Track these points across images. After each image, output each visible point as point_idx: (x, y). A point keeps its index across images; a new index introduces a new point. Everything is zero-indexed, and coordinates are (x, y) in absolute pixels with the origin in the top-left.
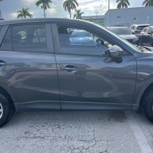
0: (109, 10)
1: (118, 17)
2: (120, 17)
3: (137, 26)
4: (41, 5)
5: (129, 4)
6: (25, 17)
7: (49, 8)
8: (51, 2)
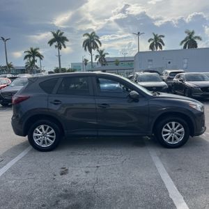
0: (139, 52)
1: (149, 61)
2: (151, 61)
3: (169, 71)
4: (56, 43)
5: (164, 45)
6: (34, 58)
7: (65, 47)
8: (67, 40)
